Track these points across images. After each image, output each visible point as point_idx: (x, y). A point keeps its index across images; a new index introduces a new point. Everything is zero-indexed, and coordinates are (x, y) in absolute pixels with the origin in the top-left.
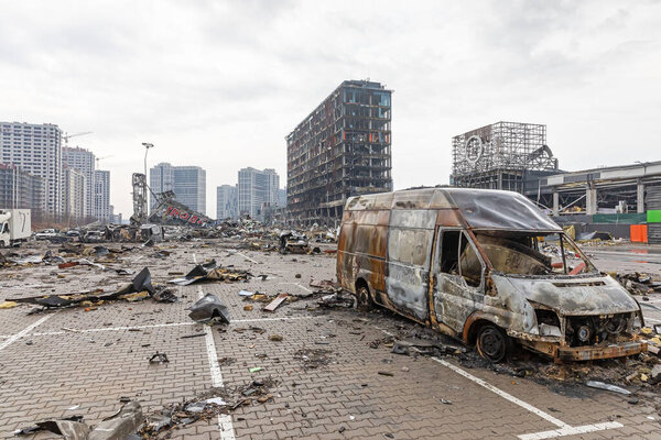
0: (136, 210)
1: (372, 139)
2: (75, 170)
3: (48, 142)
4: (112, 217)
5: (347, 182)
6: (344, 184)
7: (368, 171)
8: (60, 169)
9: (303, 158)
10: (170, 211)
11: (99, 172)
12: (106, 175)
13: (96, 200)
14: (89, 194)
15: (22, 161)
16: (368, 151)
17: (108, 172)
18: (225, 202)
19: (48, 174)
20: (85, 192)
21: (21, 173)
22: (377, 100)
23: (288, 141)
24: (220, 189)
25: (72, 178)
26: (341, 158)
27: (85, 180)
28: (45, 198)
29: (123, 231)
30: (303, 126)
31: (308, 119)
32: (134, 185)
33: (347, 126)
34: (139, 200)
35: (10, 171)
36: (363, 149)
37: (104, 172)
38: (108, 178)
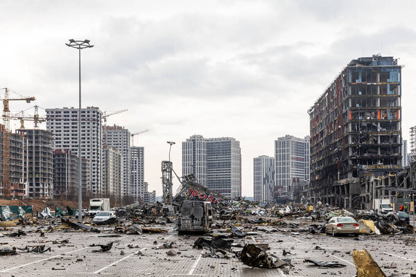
0: (165, 191)
1: (381, 117)
2: (114, 149)
3: (91, 124)
4: (147, 195)
5: (355, 161)
6: (350, 162)
7: (377, 149)
8: (101, 149)
9: (322, 133)
10: (191, 192)
11: (134, 148)
12: (140, 151)
13: (132, 177)
14: (126, 171)
15: (71, 144)
16: (376, 128)
17: (142, 149)
18: (263, 176)
19: (91, 155)
20: (122, 170)
21: (72, 157)
22: (385, 77)
23: (311, 115)
24: (257, 161)
25: (111, 157)
26: (347, 137)
27: (122, 158)
28: (90, 178)
29: (153, 209)
30: (321, 101)
31: (325, 94)
32: (163, 171)
33: (354, 105)
34: (168, 184)
35: (64, 155)
36: (371, 126)
37: (138, 148)
38: (143, 154)
